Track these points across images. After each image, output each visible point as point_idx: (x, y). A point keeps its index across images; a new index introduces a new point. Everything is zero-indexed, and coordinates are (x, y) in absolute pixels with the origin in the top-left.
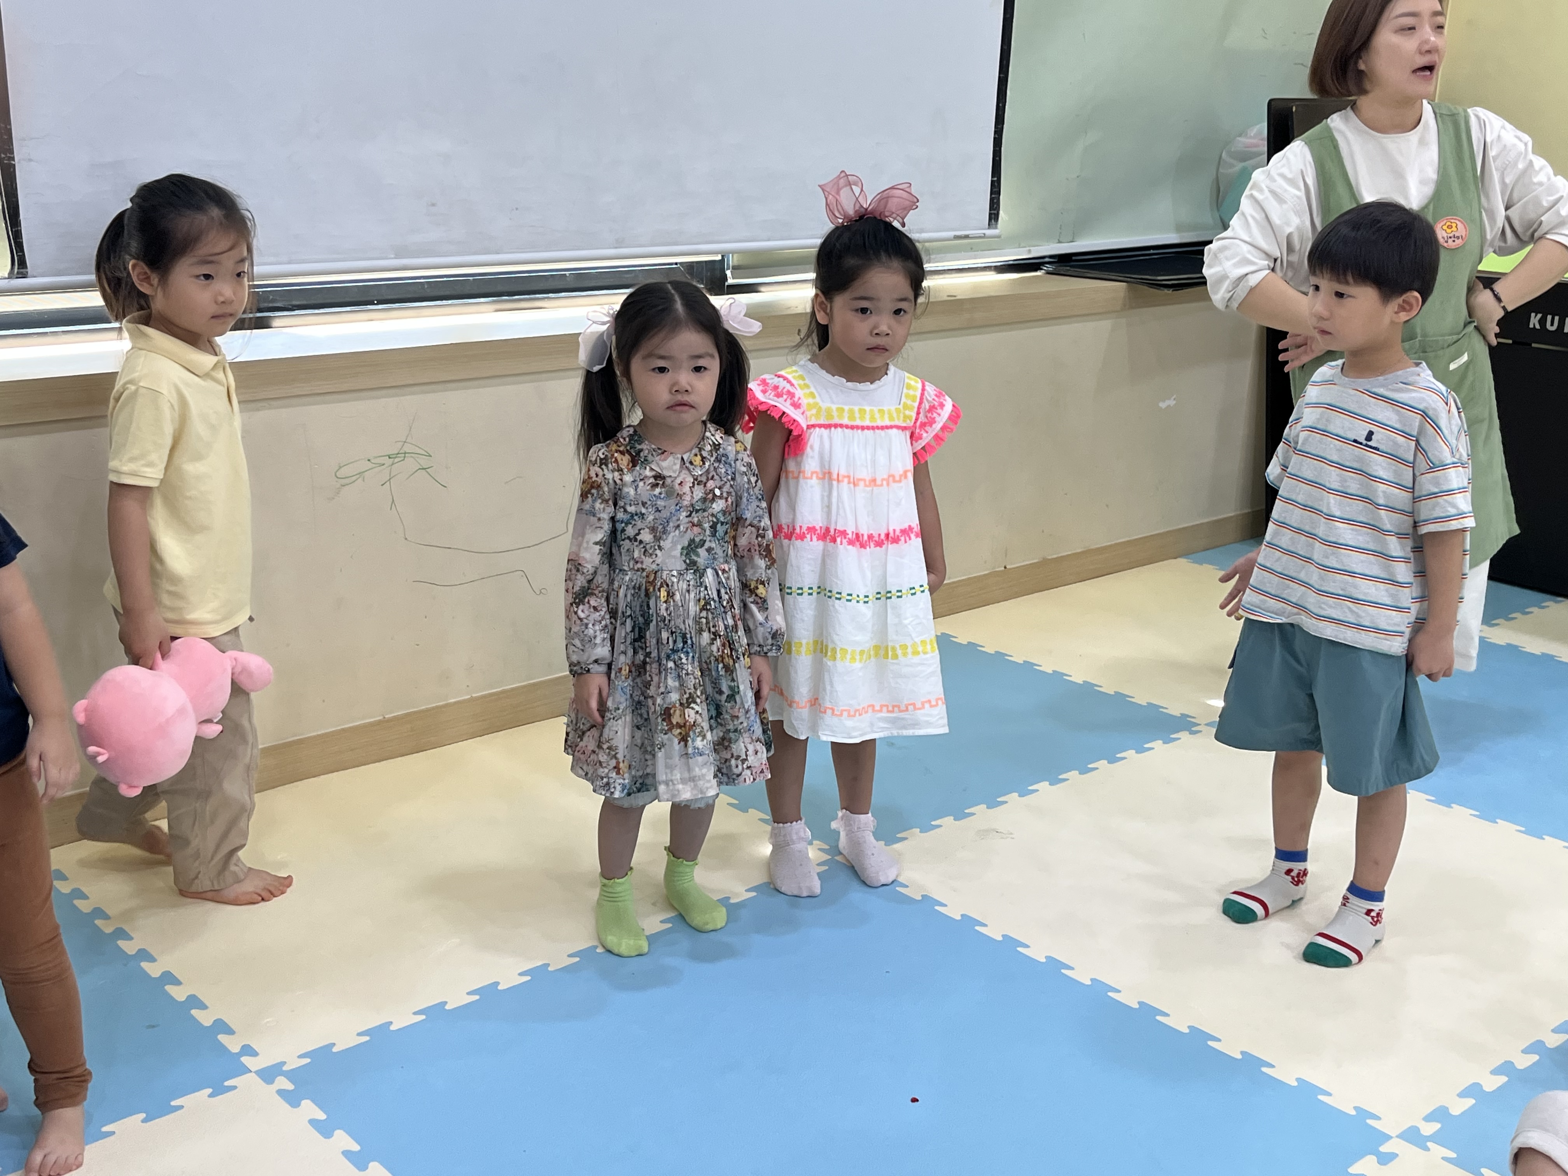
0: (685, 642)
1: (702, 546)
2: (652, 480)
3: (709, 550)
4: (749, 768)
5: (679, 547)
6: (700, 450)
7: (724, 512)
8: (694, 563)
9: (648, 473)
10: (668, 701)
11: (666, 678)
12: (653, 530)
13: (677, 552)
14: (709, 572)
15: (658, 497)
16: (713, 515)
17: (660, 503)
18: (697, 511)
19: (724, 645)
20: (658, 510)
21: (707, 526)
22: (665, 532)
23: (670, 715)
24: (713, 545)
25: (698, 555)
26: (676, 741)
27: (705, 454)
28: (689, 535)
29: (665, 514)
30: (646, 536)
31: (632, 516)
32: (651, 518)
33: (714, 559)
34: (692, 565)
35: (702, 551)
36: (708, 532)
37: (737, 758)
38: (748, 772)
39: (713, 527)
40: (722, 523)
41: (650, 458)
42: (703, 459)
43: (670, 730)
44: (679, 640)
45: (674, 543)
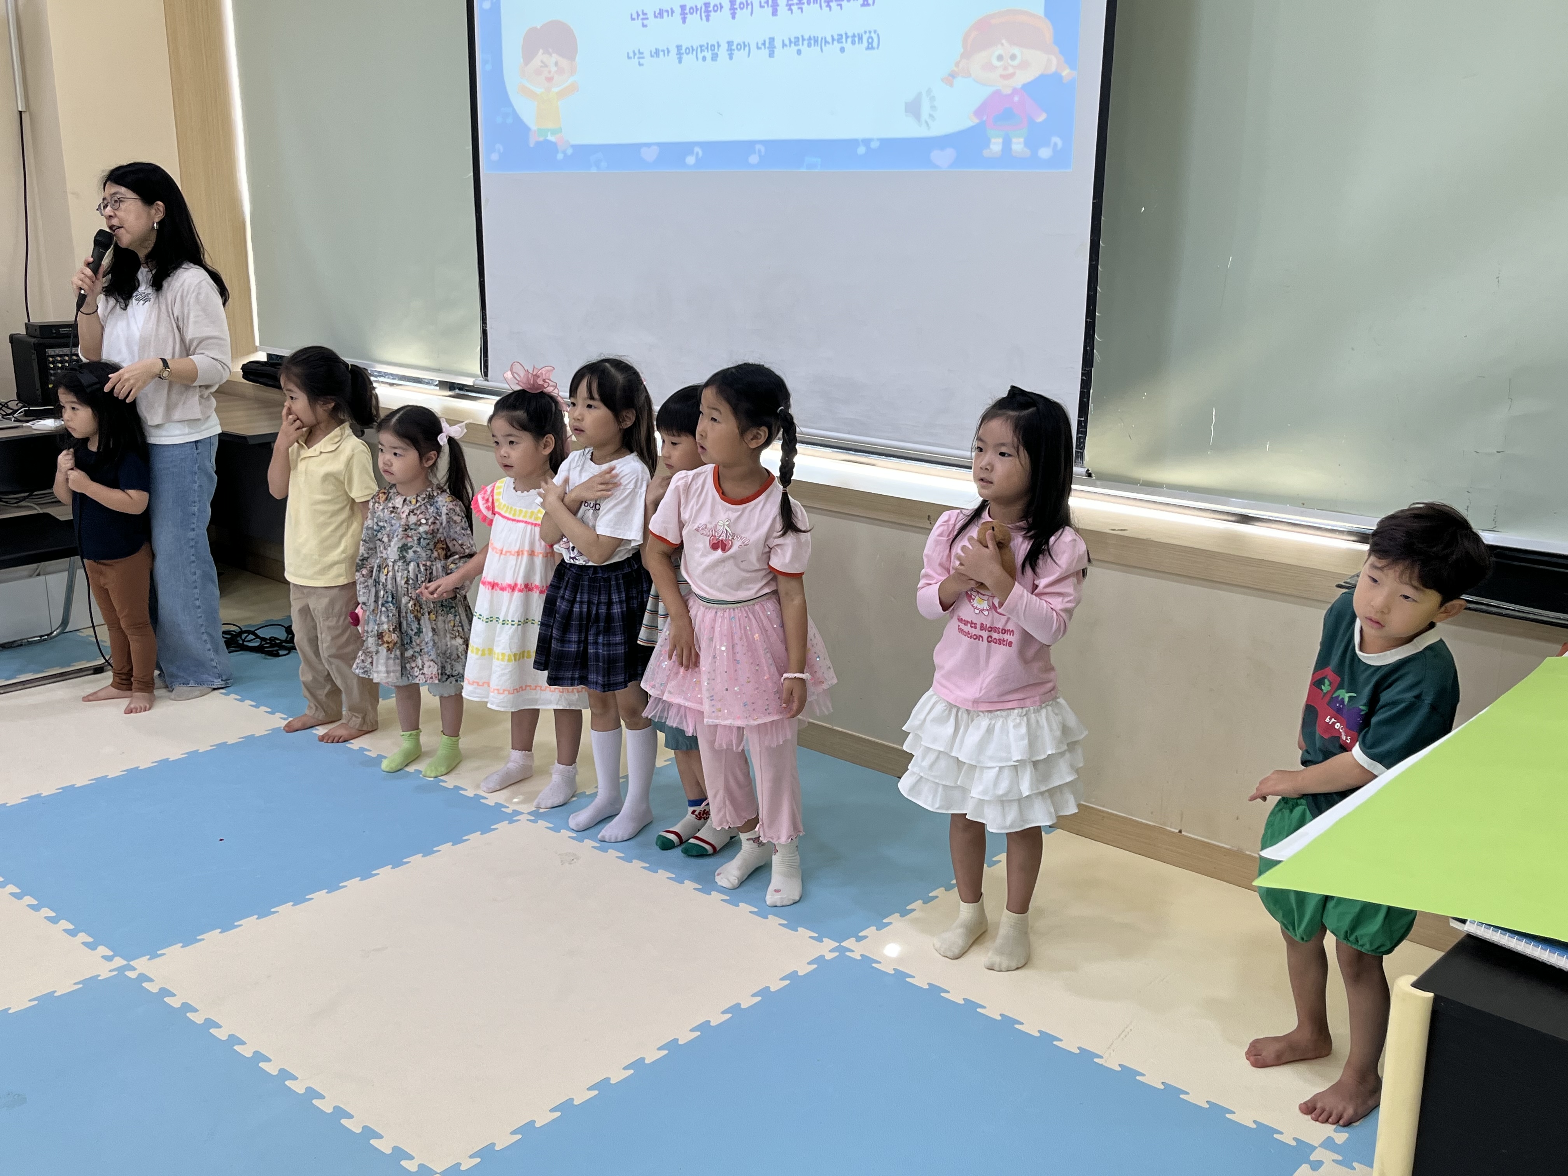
0: (393, 598)
1: (411, 549)
2: (391, 509)
3: (415, 552)
4: (423, 674)
5: (397, 547)
6: (418, 496)
7: (426, 533)
8: (404, 557)
9: (390, 505)
10: (381, 628)
11: (380, 616)
12: (388, 536)
13: (396, 549)
14: (412, 565)
15: (392, 518)
16: (419, 533)
17: (393, 522)
18: (411, 529)
19: (415, 605)
20: (392, 526)
21: (415, 538)
22: (393, 538)
23: (383, 636)
24: (418, 549)
25: (407, 553)
26: (385, 650)
27: (419, 499)
28: (404, 541)
29: (394, 528)
30: (385, 539)
31: (381, 528)
32: (388, 529)
33: (419, 557)
34: (402, 558)
35: (410, 552)
36: (416, 542)
37: (418, 667)
38: (423, 676)
39: (419, 540)
40: (424, 539)
41: (393, 497)
42: (417, 501)
43: (383, 644)
44: (390, 596)
45: (395, 544)
